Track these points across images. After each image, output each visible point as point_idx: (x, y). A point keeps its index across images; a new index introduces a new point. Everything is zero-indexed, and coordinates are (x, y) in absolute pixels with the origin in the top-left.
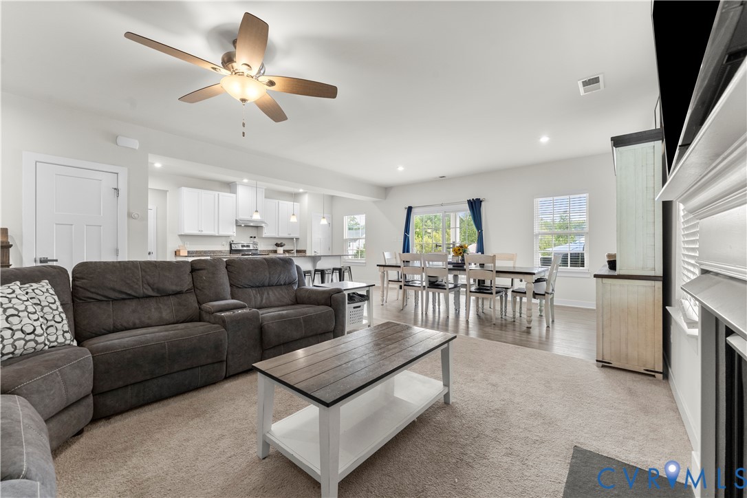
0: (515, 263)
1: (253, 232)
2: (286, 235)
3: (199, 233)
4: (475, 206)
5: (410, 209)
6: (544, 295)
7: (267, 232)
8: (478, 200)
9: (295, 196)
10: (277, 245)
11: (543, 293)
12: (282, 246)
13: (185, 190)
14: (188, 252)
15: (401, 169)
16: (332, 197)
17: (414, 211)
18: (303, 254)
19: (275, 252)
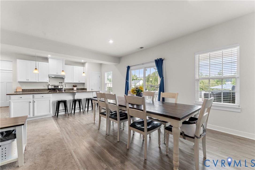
0: (176, 100)
1: (61, 81)
2: (77, 82)
3: (27, 81)
4: (159, 63)
5: (129, 68)
6: (193, 138)
7: (66, 81)
8: (161, 59)
9: (83, 64)
10: (74, 86)
11: (193, 136)
12: (75, 87)
13: (18, 60)
14: (22, 90)
15: (111, 42)
16: (101, 64)
17: (131, 68)
18: (85, 91)
19: (73, 89)
